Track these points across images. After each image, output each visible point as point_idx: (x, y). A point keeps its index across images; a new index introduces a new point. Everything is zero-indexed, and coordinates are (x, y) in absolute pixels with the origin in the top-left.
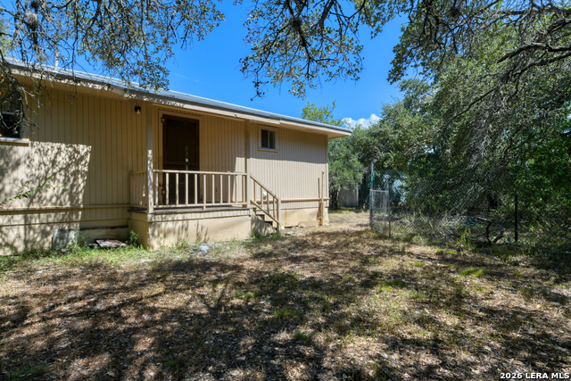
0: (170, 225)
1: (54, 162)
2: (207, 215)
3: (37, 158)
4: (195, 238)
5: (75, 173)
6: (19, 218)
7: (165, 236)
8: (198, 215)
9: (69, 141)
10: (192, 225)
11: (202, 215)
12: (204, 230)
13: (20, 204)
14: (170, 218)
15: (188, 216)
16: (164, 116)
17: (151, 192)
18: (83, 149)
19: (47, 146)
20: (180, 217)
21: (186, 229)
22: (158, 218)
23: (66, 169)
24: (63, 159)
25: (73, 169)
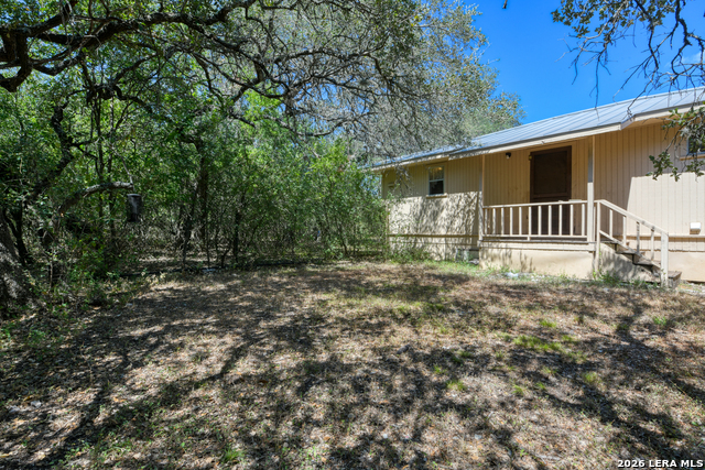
0: (495, 251)
1: (458, 206)
2: (530, 246)
3: (450, 204)
4: (519, 267)
5: (468, 212)
6: (443, 239)
7: (492, 260)
8: (520, 246)
9: (465, 191)
10: (515, 254)
11: (525, 246)
12: (528, 260)
13: (443, 232)
14: (495, 245)
15: (510, 245)
16: (532, 153)
17: (481, 224)
18: (473, 194)
19: (455, 196)
20: (503, 245)
21: (510, 257)
22: (486, 244)
23: (464, 210)
24: (462, 204)
25: (467, 209)
